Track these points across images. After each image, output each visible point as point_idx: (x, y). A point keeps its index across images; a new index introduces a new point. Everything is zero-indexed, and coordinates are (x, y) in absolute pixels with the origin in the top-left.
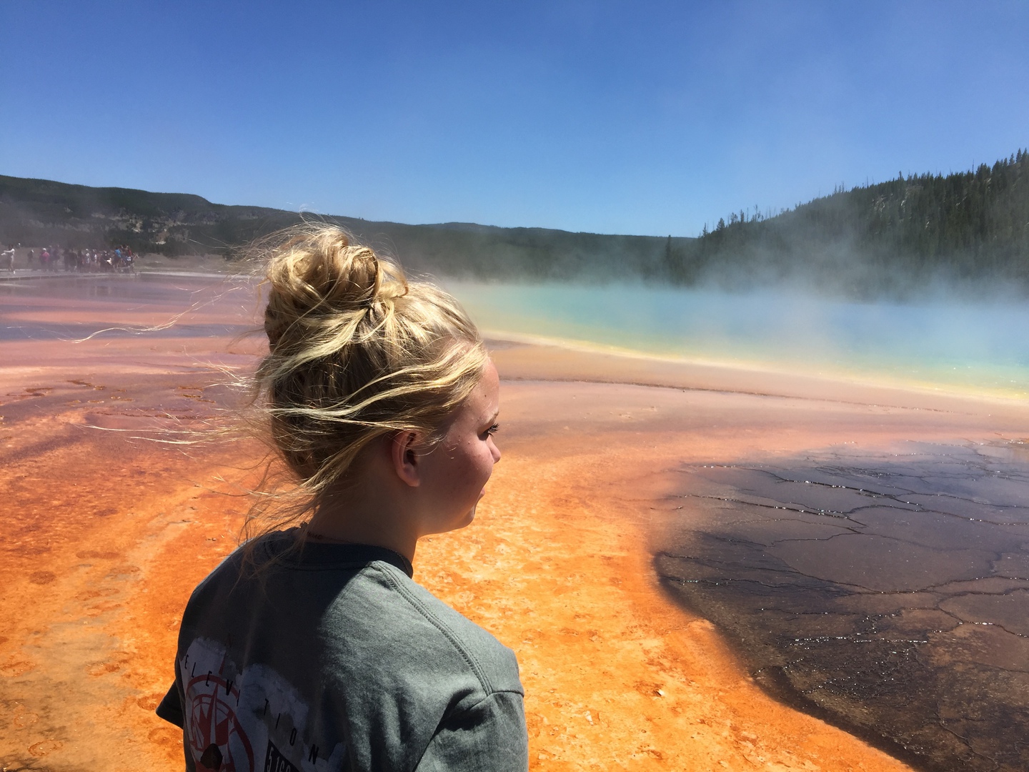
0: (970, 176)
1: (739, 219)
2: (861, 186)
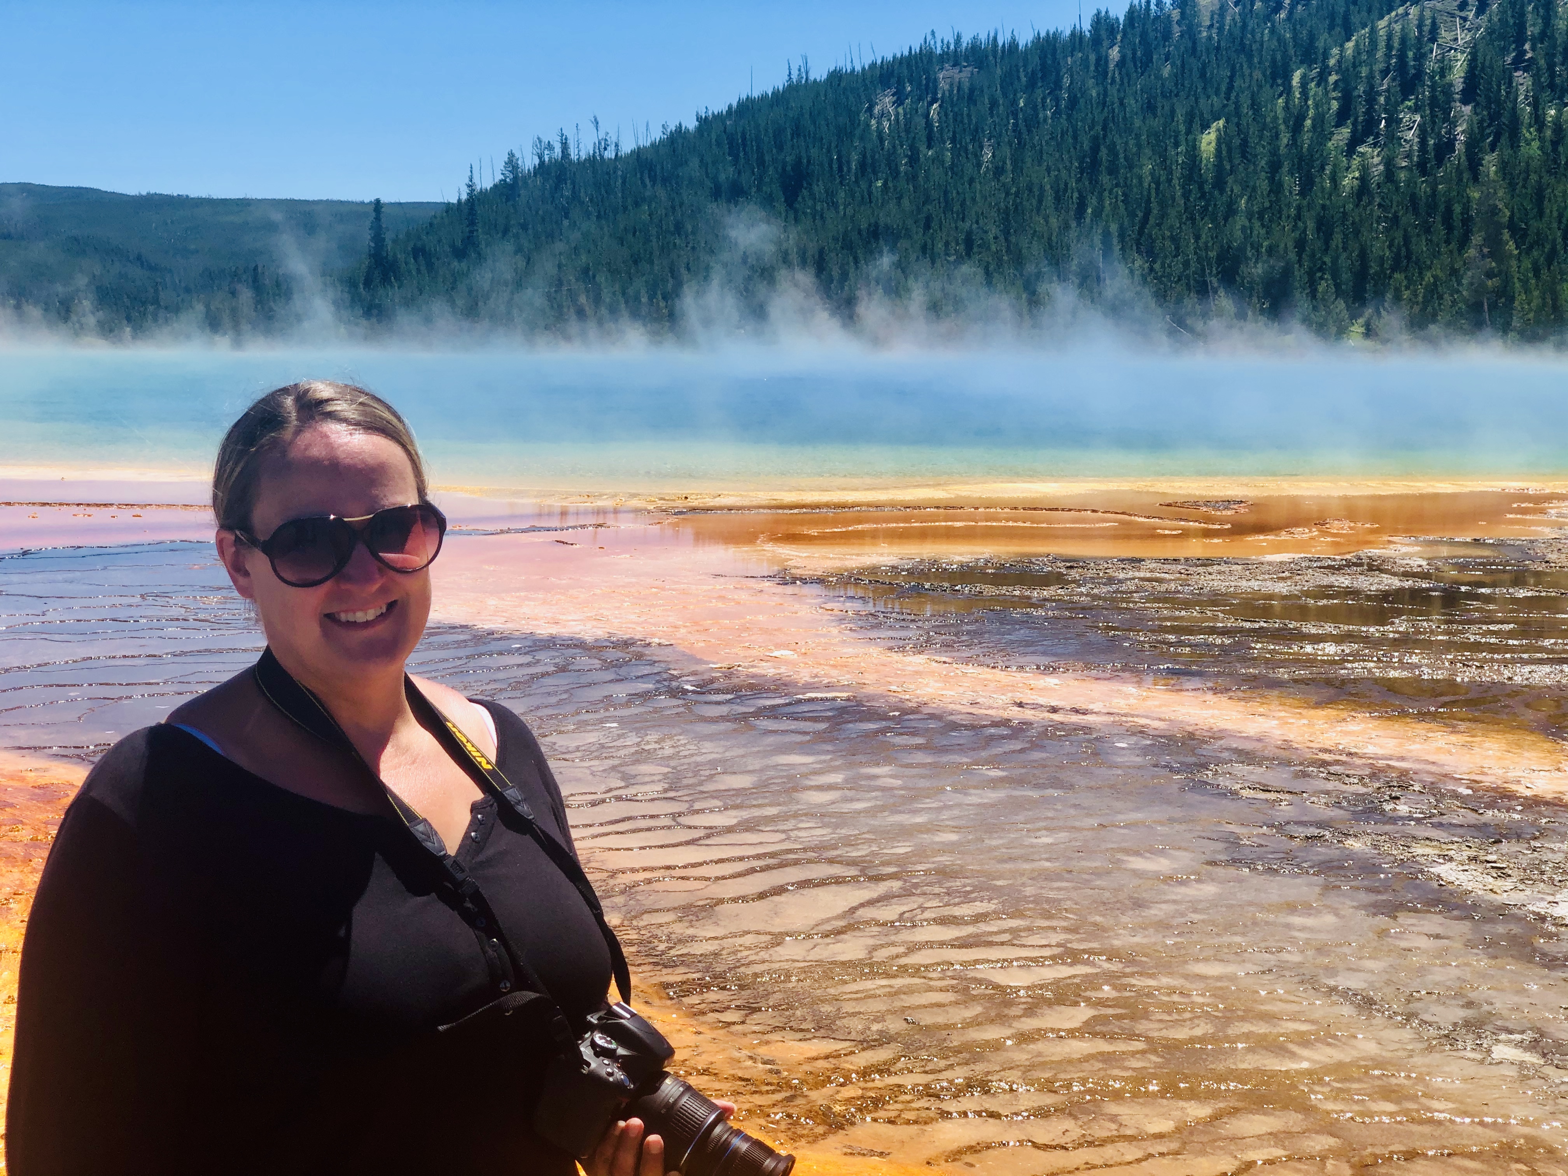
1: (557, 153)
2: (847, 67)
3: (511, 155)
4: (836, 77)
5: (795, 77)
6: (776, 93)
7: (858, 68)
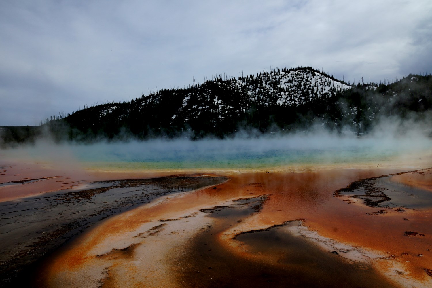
0: (129, 103)
1: (53, 119)
2: (93, 106)
3: (47, 118)
4: (91, 107)
5: (85, 108)
6: (83, 110)
7: (94, 106)
